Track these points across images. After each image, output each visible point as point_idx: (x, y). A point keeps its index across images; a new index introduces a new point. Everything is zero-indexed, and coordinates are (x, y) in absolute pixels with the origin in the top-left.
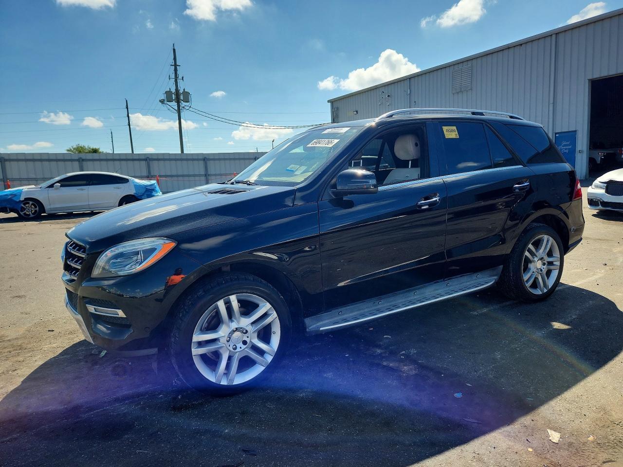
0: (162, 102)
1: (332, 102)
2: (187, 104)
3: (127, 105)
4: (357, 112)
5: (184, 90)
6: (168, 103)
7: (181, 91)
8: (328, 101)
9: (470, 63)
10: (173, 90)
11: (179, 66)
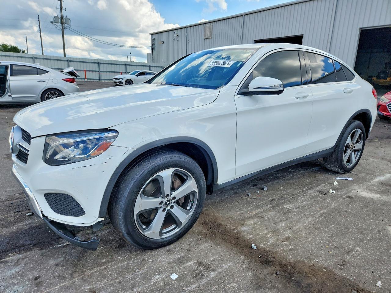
0: (52, 23)
1: (152, 34)
2: (68, 25)
3: (39, 19)
4: (163, 42)
5: (66, 16)
6: (56, 24)
7: (64, 17)
8: (150, 34)
9: (212, 23)
10: (59, 16)
11: (64, 1)
